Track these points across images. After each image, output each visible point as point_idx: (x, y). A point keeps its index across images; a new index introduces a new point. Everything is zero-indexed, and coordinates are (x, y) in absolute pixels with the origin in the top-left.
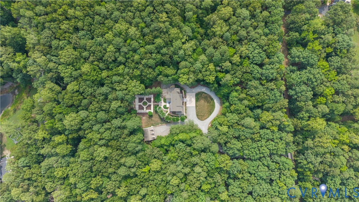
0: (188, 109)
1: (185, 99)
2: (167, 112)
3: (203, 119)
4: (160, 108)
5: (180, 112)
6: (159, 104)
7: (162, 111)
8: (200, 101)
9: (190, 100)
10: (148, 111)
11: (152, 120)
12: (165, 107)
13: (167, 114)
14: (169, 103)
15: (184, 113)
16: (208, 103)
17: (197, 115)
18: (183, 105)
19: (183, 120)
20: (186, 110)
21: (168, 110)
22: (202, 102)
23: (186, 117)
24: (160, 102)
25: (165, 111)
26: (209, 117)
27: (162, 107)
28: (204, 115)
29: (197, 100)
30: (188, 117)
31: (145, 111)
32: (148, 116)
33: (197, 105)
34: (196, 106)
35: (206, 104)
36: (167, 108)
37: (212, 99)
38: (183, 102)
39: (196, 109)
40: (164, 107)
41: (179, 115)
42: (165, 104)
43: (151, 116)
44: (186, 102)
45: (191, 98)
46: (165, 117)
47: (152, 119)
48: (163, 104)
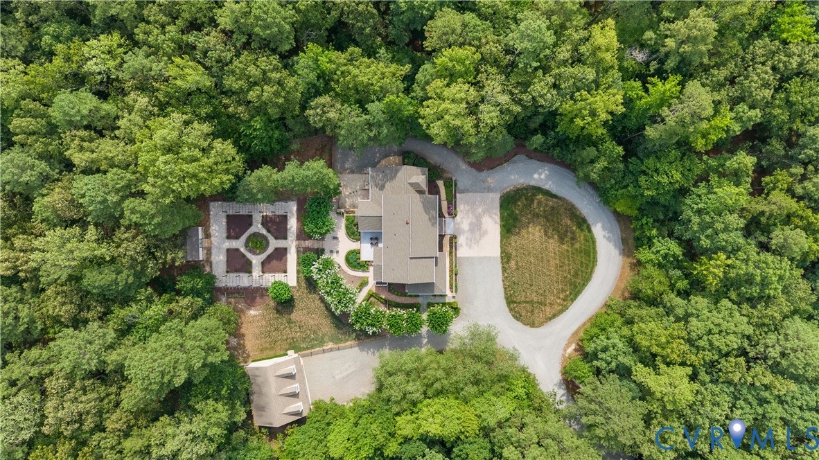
0: (464, 271)
1: (448, 220)
2: (364, 283)
3: (538, 317)
4: (328, 264)
5: (429, 286)
6: (327, 244)
7: (336, 282)
8: (524, 232)
9: (476, 227)
10: (269, 279)
11: (290, 322)
12: (354, 260)
13: (361, 297)
14: (375, 240)
15: (448, 292)
16: (561, 240)
17: (510, 301)
18: (441, 249)
19: (440, 325)
20: (454, 273)
21: (370, 275)
22: (534, 234)
23: (456, 310)
24: (328, 236)
25: (353, 279)
26: (566, 308)
27: (339, 259)
28: (541, 298)
29: (510, 226)
30: (464, 311)
31: (258, 277)
32: (272, 304)
33: (510, 250)
34: (506, 257)
35: (553, 244)
36: (363, 266)
37: (582, 223)
38: (441, 237)
39: (504, 269)
40: (347, 260)
41: (420, 300)
42: (354, 246)
43: (285, 305)
44: (453, 239)
45: (479, 218)
46: (352, 309)
47: (294, 316)
48: (345, 244)
